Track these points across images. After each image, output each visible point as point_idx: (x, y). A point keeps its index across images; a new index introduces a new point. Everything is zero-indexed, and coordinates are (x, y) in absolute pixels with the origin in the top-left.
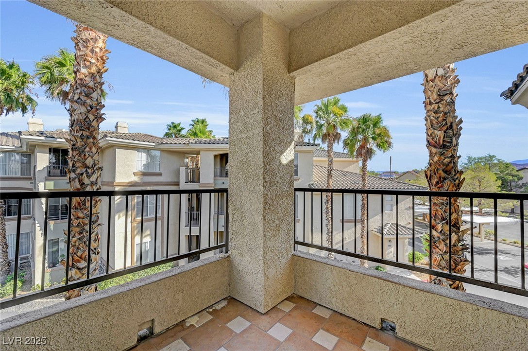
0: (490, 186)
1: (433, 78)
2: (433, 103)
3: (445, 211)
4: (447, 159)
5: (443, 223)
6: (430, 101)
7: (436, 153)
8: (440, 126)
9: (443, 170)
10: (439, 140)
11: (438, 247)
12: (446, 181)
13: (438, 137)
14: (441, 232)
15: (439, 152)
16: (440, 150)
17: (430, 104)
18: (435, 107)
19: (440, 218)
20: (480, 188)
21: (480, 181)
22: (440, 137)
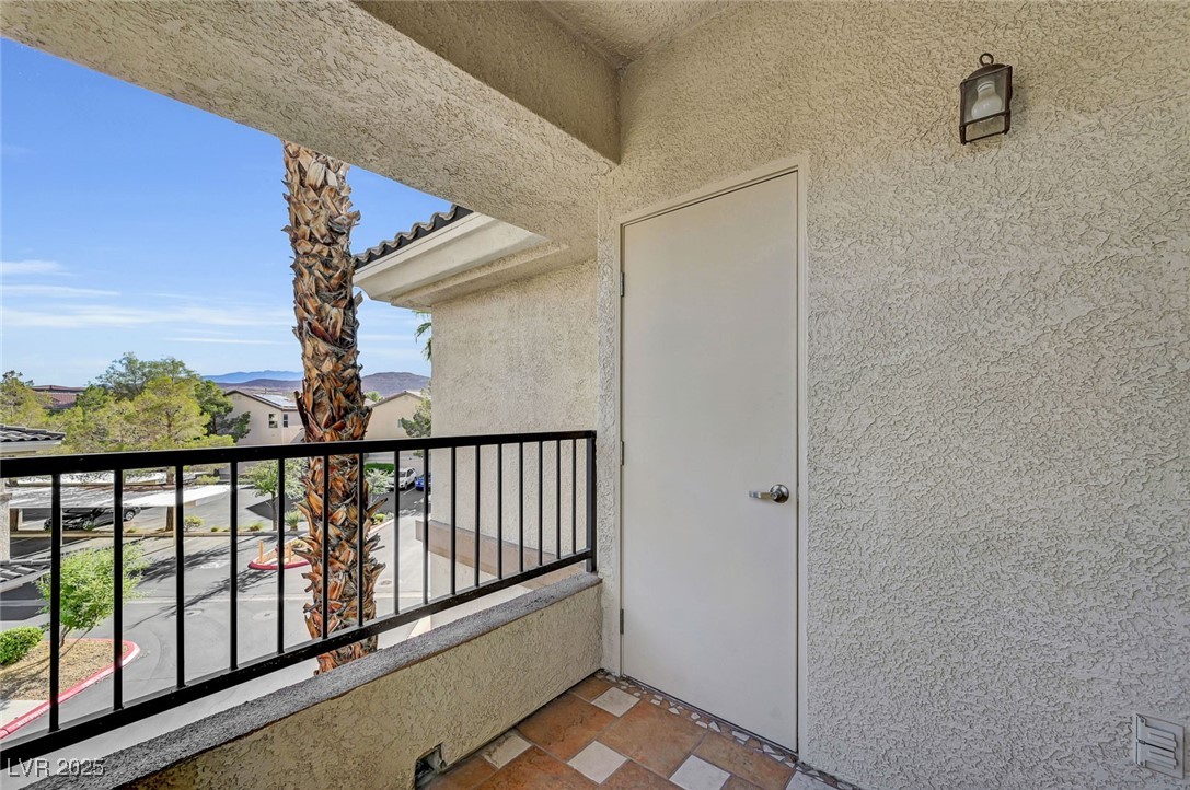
0: (190, 425)
1: (319, 185)
2: (316, 241)
3: (349, 479)
4: (350, 370)
5: (346, 505)
6: (311, 233)
7: (327, 354)
8: (335, 298)
9: (343, 393)
10: (334, 327)
11: (337, 559)
12: (350, 416)
13: (333, 320)
14: (343, 524)
15: (334, 352)
16: (336, 349)
17: (310, 240)
18: (322, 251)
19: (340, 493)
20: (169, 431)
21: (168, 416)
22: (336, 322)
